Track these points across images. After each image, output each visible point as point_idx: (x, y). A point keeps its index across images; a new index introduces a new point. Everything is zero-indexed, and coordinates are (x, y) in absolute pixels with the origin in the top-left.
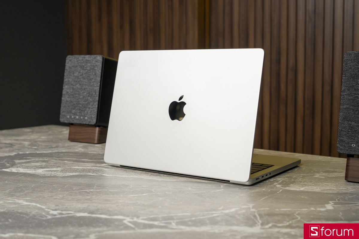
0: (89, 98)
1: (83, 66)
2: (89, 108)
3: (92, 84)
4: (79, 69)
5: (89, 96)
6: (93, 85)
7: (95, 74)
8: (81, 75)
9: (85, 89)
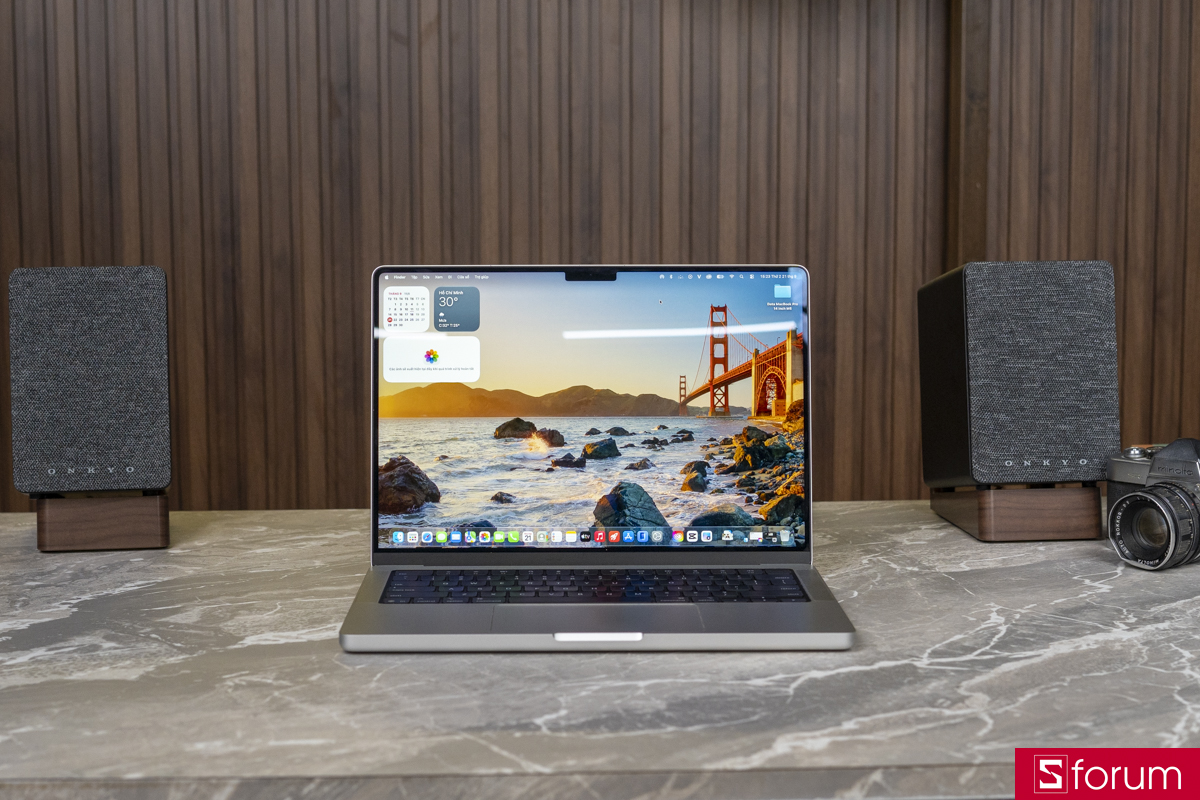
0: (131, 405)
1: (90, 303)
2: (138, 437)
3: (136, 359)
4: (73, 311)
5: (128, 400)
6: (141, 362)
7: (146, 327)
8: (85, 333)
9: (107, 376)
